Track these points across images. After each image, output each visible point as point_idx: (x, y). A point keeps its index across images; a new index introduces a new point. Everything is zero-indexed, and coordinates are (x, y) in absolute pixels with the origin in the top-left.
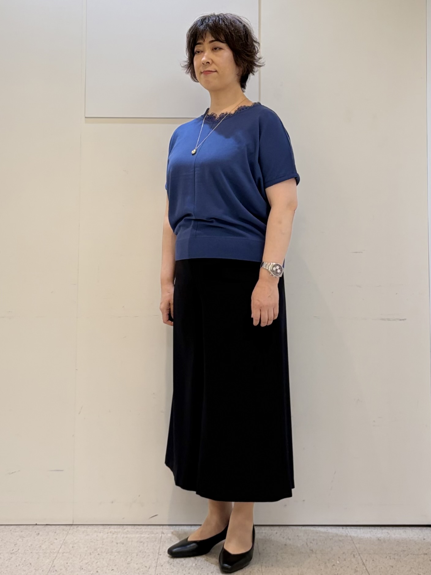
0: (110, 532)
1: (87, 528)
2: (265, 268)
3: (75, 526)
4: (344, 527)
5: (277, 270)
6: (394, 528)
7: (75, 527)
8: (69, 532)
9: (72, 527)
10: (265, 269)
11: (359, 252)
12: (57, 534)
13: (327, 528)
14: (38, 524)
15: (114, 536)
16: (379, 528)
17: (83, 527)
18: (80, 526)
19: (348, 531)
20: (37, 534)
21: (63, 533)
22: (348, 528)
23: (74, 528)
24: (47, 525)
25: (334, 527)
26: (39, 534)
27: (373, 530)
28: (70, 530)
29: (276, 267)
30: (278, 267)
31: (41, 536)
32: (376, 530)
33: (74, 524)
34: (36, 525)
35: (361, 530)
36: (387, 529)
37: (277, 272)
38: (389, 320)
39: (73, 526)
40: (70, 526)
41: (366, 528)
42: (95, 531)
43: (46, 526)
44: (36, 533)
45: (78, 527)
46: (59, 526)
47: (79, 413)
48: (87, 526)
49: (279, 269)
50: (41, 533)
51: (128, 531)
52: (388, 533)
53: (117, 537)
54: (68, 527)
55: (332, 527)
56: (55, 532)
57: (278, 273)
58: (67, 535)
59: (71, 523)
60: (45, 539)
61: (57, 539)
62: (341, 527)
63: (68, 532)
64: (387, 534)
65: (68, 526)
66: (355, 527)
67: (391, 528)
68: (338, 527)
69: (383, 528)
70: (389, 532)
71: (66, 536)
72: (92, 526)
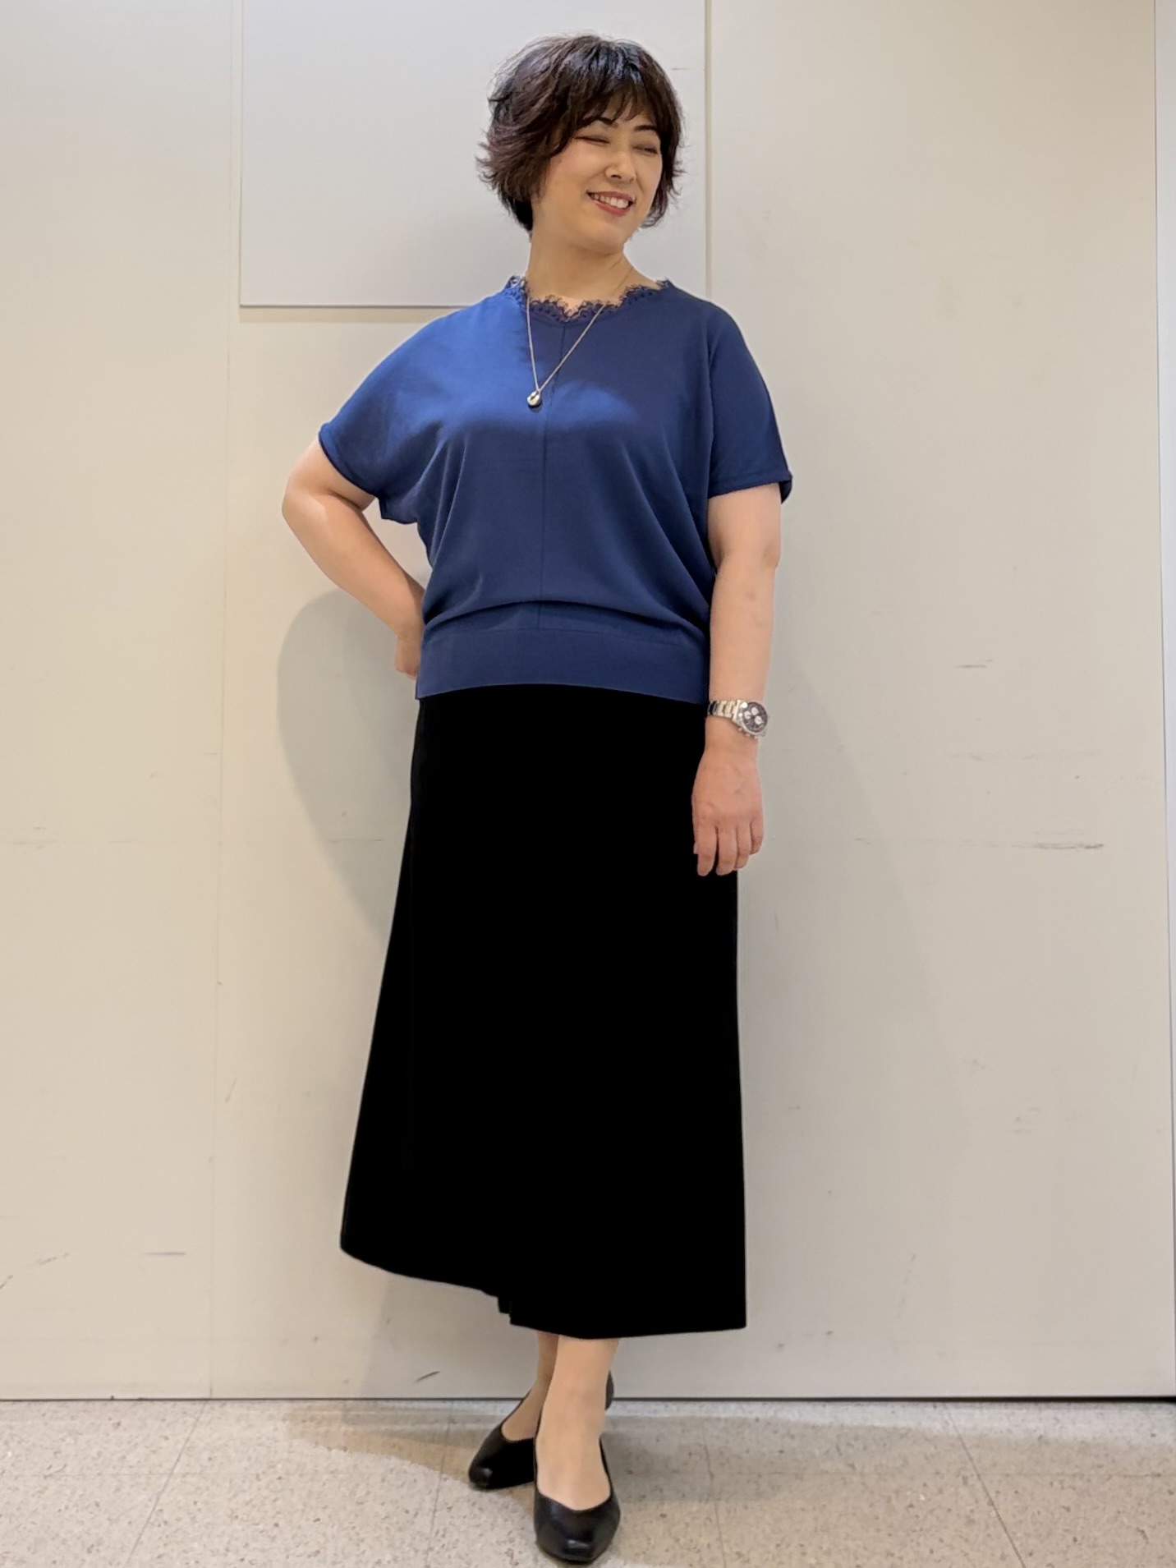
0: (312, 1419)
1: (248, 1408)
2: (721, 714)
3: (217, 1402)
4: (938, 1404)
5: (753, 717)
6: (1073, 1405)
7: (217, 1405)
8: (202, 1419)
9: (208, 1406)
10: (724, 718)
11: (977, 666)
12: (168, 1425)
13: (893, 1407)
14: (116, 1397)
15: (322, 1429)
16: (1032, 1406)
17: (236, 1404)
18: (229, 1404)
19: (949, 1414)
20: (113, 1424)
21: (185, 1422)
22: (949, 1405)
23: (212, 1408)
24: (141, 1400)
25: (911, 1403)
26: (119, 1424)
27: (1016, 1412)
28: (202, 1412)
29: (750, 711)
30: (755, 711)
31: (125, 1429)
32: (1024, 1411)
33: (214, 1396)
34: (112, 1399)
35: (985, 1411)
36: (1054, 1409)
37: (754, 723)
38: (1056, 847)
39: (210, 1402)
40: (204, 1402)
41: (996, 1405)
42: (271, 1417)
43: (139, 1402)
44: (112, 1422)
45: (224, 1404)
46: (172, 1403)
47: (227, 1100)
48: (247, 1404)
49: (759, 715)
50: (124, 1423)
51: (358, 1416)
52: (1055, 1418)
53: (327, 1432)
54: (198, 1406)
55: (906, 1404)
56: (163, 1420)
57: (757, 726)
58: (195, 1426)
59: (206, 1396)
60: (137, 1437)
61: (170, 1437)
62: (930, 1404)
63: (198, 1420)
64: (1054, 1421)
65: (197, 1402)
66: (968, 1404)
67: (1064, 1405)
68: (922, 1404)
69: (1042, 1405)
70: (1060, 1416)
71: (192, 1431)
72: (262, 1402)
